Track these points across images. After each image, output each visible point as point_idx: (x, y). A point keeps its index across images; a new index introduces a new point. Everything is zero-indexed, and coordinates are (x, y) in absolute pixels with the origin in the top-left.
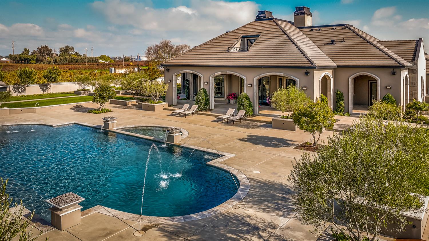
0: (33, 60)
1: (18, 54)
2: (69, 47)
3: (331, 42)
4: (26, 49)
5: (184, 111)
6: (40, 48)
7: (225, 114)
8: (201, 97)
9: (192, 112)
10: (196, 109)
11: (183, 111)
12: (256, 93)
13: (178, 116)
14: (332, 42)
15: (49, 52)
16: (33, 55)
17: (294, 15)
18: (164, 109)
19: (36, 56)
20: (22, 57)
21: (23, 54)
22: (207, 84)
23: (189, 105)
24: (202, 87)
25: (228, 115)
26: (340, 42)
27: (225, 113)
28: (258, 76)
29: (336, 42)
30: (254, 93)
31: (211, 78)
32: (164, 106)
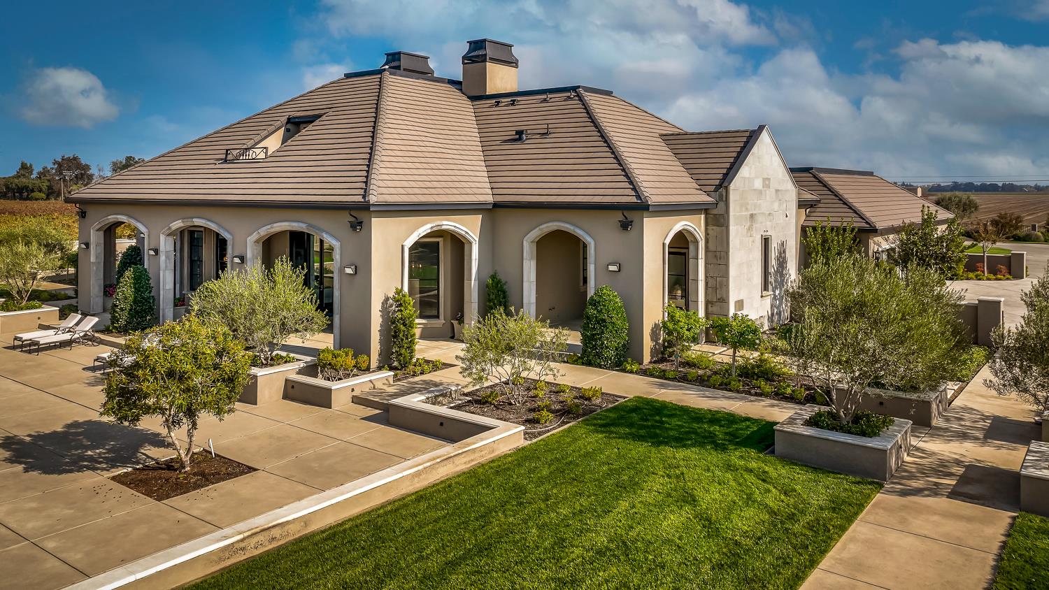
0: (40, 191)
1: (7, 176)
2: (134, 158)
3: (517, 136)
4: (26, 164)
6: (60, 160)
14: (519, 136)
15: (83, 172)
16: (40, 178)
17: (463, 63)
19: (49, 181)
20: (11, 183)
21: (17, 176)
22: (156, 255)
23: (81, 317)
24: (146, 260)
26: (538, 136)
29: (529, 136)
31: (162, 238)
32: (39, 318)
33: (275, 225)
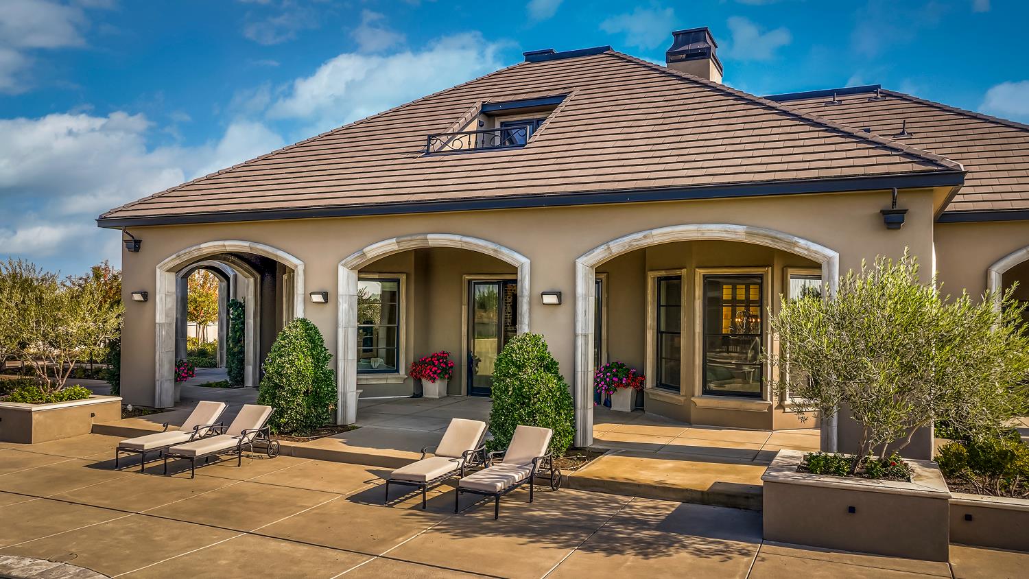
5: (192, 440)
7: (433, 451)
8: (291, 362)
9: (235, 442)
10: (258, 426)
11: (188, 437)
12: (586, 336)
13: (152, 471)
18: (97, 429)
22: (326, 301)
23: (223, 405)
24: (299, 313)
25: (453, 458)
27: (429, 446)
28: (596, 247)
30: (575, 336)
31: (343, 272)
32: (93, 415)
33: (654, 232)
